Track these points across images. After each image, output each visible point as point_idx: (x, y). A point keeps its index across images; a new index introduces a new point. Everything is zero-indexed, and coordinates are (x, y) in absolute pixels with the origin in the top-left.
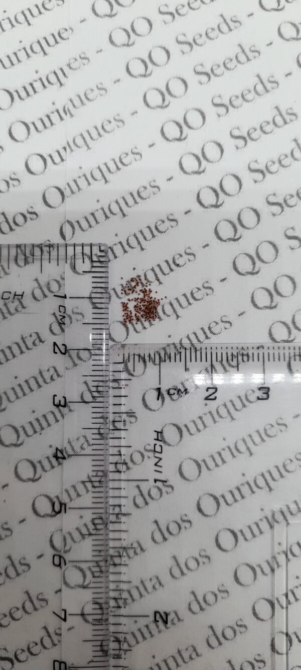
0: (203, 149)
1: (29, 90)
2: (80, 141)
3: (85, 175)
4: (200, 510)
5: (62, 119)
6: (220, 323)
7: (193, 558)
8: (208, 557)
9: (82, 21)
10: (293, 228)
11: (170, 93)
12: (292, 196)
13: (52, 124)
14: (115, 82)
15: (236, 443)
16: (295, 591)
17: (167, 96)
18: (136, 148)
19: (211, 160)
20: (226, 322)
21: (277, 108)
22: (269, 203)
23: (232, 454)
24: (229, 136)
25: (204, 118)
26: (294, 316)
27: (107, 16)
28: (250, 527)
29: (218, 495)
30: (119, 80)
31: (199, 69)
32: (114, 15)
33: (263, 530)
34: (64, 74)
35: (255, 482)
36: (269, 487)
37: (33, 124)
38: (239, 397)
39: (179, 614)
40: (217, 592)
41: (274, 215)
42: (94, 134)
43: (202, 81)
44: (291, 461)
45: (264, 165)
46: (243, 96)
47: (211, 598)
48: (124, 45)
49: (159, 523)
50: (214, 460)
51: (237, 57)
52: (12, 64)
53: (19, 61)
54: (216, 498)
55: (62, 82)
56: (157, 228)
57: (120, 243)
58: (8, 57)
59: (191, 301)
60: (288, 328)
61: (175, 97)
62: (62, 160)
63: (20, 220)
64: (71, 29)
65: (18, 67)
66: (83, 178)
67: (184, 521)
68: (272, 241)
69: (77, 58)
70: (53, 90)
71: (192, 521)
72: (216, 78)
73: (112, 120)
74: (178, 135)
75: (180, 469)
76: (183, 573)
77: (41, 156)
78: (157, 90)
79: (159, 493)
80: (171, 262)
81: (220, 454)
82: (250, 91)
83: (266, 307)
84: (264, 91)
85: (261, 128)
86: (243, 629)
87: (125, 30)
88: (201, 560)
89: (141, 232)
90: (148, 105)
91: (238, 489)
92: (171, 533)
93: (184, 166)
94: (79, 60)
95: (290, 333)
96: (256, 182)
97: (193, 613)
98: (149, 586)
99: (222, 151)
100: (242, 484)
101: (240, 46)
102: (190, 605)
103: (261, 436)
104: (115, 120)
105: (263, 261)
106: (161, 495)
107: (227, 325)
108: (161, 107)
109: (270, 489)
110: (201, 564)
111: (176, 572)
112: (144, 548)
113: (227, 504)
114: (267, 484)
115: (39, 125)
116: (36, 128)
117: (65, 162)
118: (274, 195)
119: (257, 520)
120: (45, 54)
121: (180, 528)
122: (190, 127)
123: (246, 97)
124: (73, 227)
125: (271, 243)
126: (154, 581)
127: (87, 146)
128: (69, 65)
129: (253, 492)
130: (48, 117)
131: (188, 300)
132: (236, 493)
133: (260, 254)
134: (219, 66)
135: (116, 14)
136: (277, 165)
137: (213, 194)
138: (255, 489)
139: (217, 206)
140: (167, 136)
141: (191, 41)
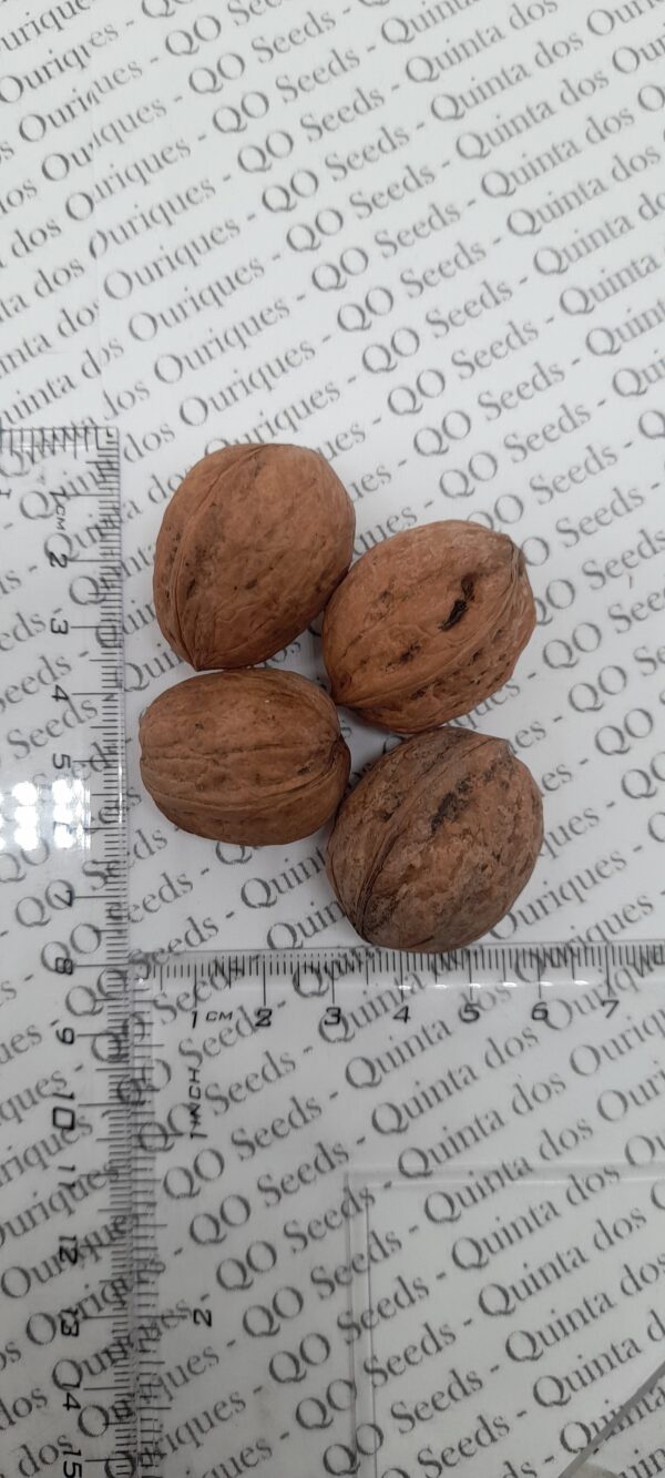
0: (267, 142)
1: (44, 74)
2: (109, 133)
3: (118, 175)
5: (85, 108)
6: (300, 351)
10: (385, 232)
11: (223, 74)
12: (381, 195)
13: (73, 115)
14: (152, 61)
17: (219, 78)
18: (182, 141)
19: (278, 154)
20: (306, 350)
21: (358, 90)
24: (299, 124)
25: (267, 104)
26: (393, 337)
31: (259, 43)
34: (86, 53)
37: (50, 117)
41: (360, 217)
42: (128, 124)
43: (263, 59)
45: (345, 159)
46: (315, 76)
48: (161, 15)
51: (305, 29)
52: (19, 43)
53: (27, 39)
55: (84, 63)
56: (212, 238)
57: (167, 258)
58: (13, 34)
59: (261, 324)
60: (387, 353)
61: (229, 78)
62: (89, 159)
63: (38, 237)
65: (26, 45)
66: (116, 179)
68: (360, 248)
69: (101, 32)
70: (72, 73)
72: (282, 55)
73: (150, 107)
74: (235, 125)
77: (62, 157)
78: (206, 70)
80: (233, 279)
82: (323, 71)
83: (357, 329)
84: (341, 69)
85: (340, 115)
89: (194, 244)
90: (195, 89)
93: (244, 162)
94: (105, 34)
96: (336, 179)
99: (291, 143)
101: (309, 14)
103: (357, 490)
104: (153, 106)
105: (349, 272)
107: (309, 354)
108: (212, 91)
115: (58, 119)
116: (54, 123)
117: (91, 163)
118: (359, 193)
120: (60, 28)
122: (249, 115)
123: (319, 78)
124: (105, 239)
125: (359, 250)
127: (120, 139)
128: (92, 42)
130: (68, 107)
131: (257, 325)
133: (346, 263)
134: (283, 39)
136: (361, 158)
137: (283, 196)
139: (288, 208)
140: (221, 125)
141: (248, 9)
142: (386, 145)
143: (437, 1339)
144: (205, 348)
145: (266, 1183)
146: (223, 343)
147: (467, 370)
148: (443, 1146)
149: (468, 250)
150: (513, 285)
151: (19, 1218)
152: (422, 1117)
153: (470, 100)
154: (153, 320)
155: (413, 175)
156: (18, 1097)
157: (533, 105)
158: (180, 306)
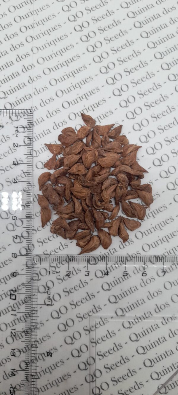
1: (21, 6)
3: (42, 33)
5: (32, 15)
6: (89, 78)
10: (113, 47)
13: (29, 16)
14: (52, 4)
24: (91, 20)
25: (83, 14)
30: (53, 3)
38: (96, 103)
41: (107, 43)
42: (45, 20)
46: (96, 7)
56: (67, 49)
57: (54, 54)
70: (29, 5)
73: (51, 16)
74: (74, 20)
80: (72, 59)
83: (105, 73)
85: (102, 17)
89: (61, 50)
107: (92, 79)
116: (23, 18)
131: (78, 71)
137: (86, 38)
139: (87, 41)
142: (115, 24)
143: (117, 347)
144: (64, 77)
145: (72, 303)
146: (68, 76)
147: (134, 85)
148: (121, 295)
149: (136, 52)
150: (148, 62)
151: (5, 309)
152: (115, 287)
153: (138, 13)
154: (50, 70)
156: (5, 277)
157: (155, 14)
158: (57, 66)
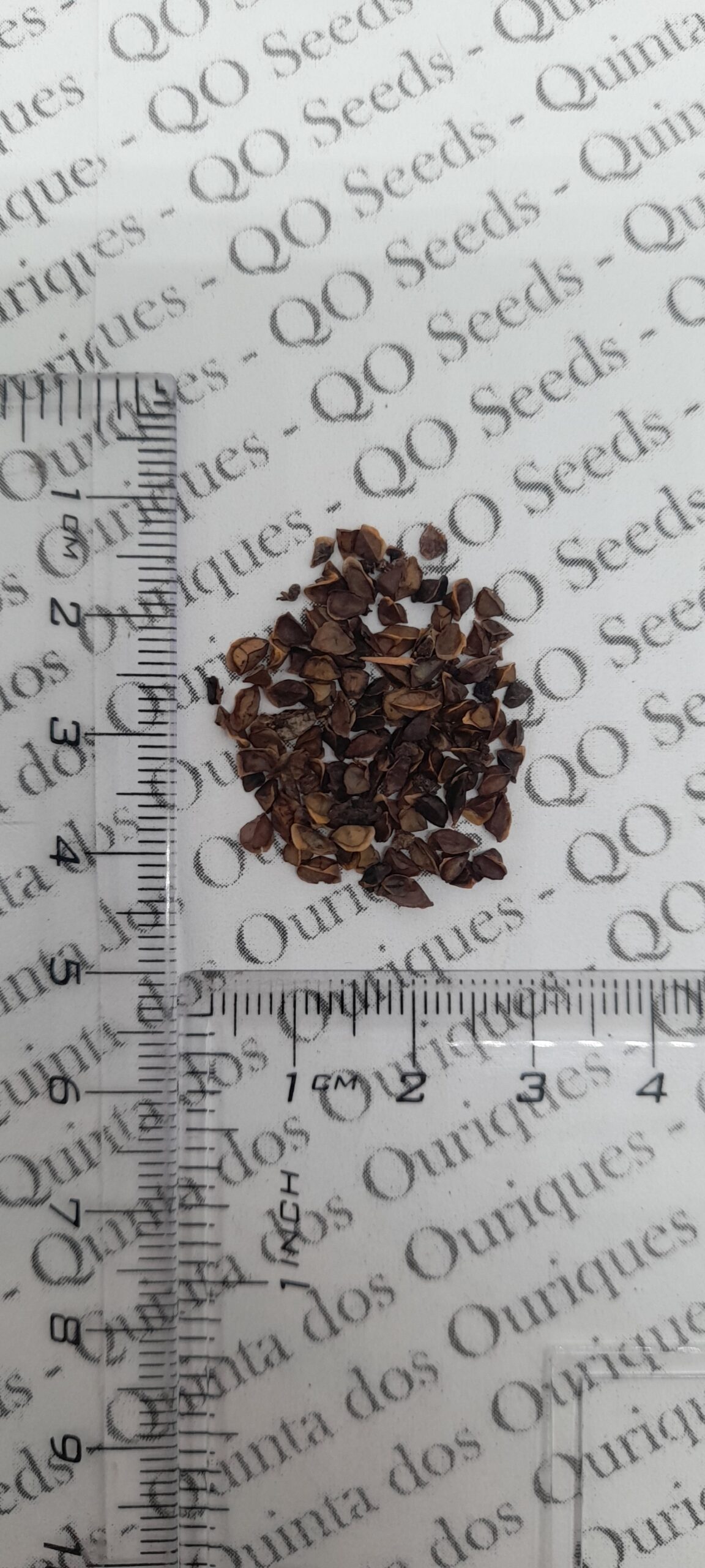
0: (409, 438)
4: (412, 1264)
7: (398, 1370)
8: (433, 1370)
9: (127, 142)
11: (331, 310)
15: (493, 1113)
16: (630, 1440)
17: (325, 317)
19: (427, 462)
21: (578, 339)
22: (563, 560)
23: (485, 1137)
26: (624, 821)
27: (183, 127)
28: (526, 1302)
29: (453, 1230)
31: (399, 251)
32: (201, 126)
33: (555, 1308)
34: (87, 268)
35: (537, 1199)
36: (569, 1211)
39: (368, 1494)
40: (455, 1447)
43: (406, 280)
44: (619, 1151)
45: (552, 472)
47: (438, 1460)
48: (225, 197)
49: (321, 1295)
50: (443, 1150)
51: (485, 222)
54: (447, 1237)
55: (82, 285)
60: (612, 848)
61: (343, 317)
62: (82, 465)
64: (101, 161)
67: (377, 1290)
68: (572, 649)
69: (115, 231)
71: (395, 1289)
72: (439, 272)
75: (366, 1173)
76: (375, 1406)
77: (35, 458)
78: (301, 301)
79: (318, 1228)
81: (457, 1138)
82: (516, 302)
84: (549, 300)
86: (512, 1526)
87: (227, 162)
88: (416, 1376)
91: (499, 1215)
92: (347, 1318)
93: (366, 476)
94: (121, 233)
95: (615, 858)
96: (532, 511)
97: (400, 1491)
98: (300, 1434)
100: (508, 1206)
101: (492, 194)
102: (392, 1474)
104: (206, 373)
105: (551, 696)
106: (324, 1232)
108: (311, 342)
109: (572, 1216)
110: (416, 1385)
111: (361, 1403)
112: (288, 1351)
113: (474, 1250)
114: (565, 1203)
115: (30, 386)
117: (87, 473)
118: (575, 541)
119: (543, 1284)
120: (41, 220)
121: (368, 1307)
122: (378, 388)
123: (506, 315)
124: (112, 623)
125: (569, 653)
126: (312, 1424)
128: (97, 247)
129: (532, 1223)
130: (51, 367)
132: (495, 1226)
133: (545, 678)
134: (443, 243)
135: (205, 123)
136: (581, 471)
138: (537, 1215)
140: (327, 408)
141: (380, 186)
155: (675, 506)
